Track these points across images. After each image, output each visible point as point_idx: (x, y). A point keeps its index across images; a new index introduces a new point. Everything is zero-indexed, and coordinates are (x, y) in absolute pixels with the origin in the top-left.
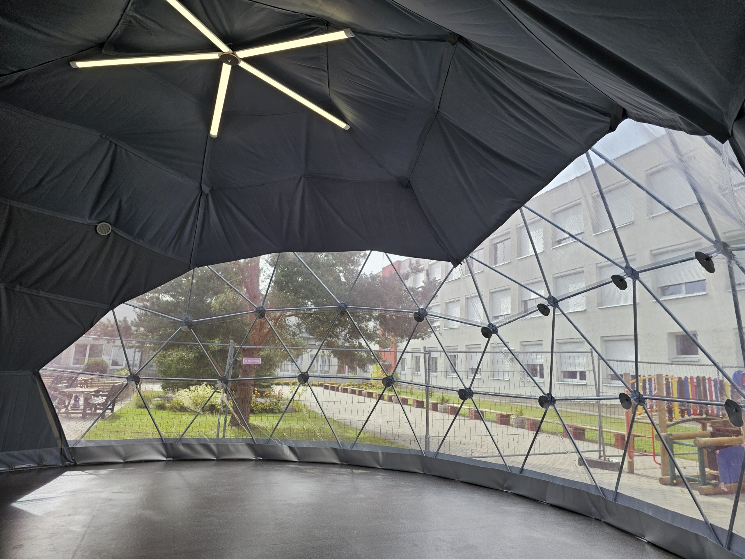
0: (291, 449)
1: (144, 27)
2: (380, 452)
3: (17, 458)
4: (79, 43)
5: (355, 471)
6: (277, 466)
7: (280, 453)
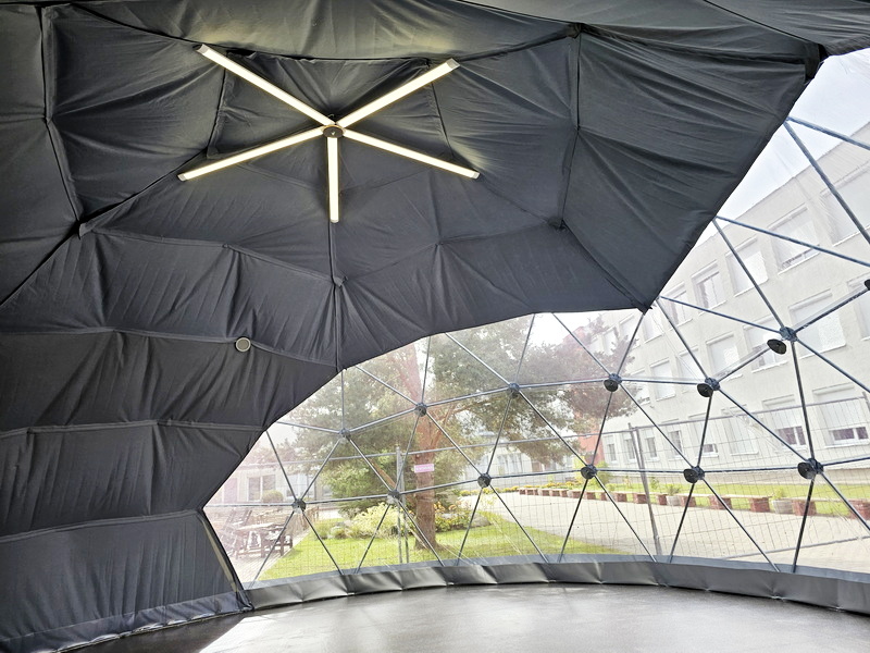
0: (485, 568)
1: (241, 120)
2: (596, 562)
3: (194, 608)
4: (182, 153)
5: (568, 589)
6: (472, 592)
7: (474, 575)
